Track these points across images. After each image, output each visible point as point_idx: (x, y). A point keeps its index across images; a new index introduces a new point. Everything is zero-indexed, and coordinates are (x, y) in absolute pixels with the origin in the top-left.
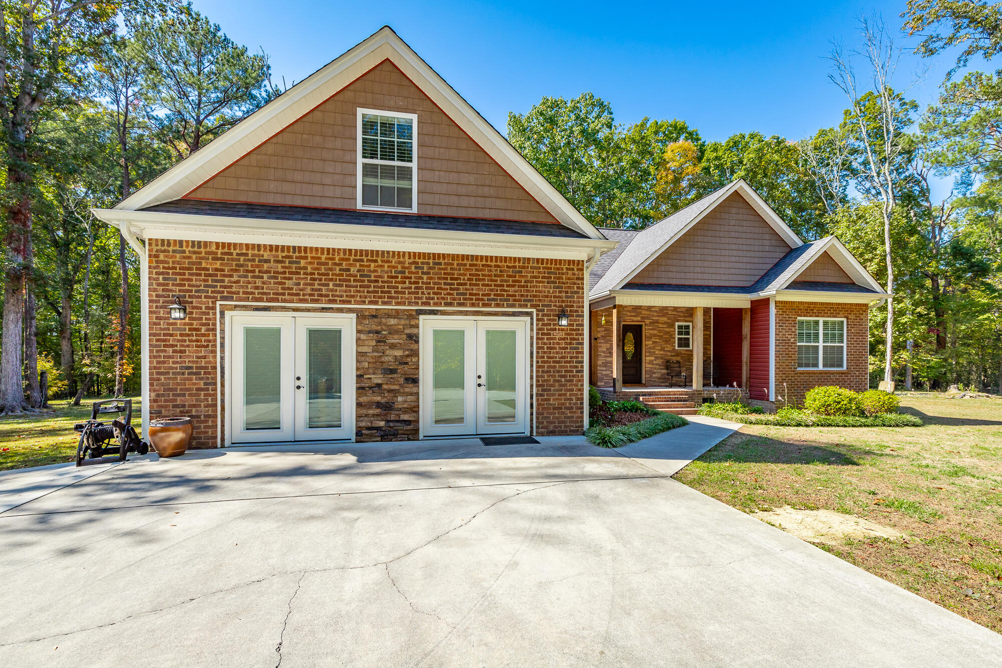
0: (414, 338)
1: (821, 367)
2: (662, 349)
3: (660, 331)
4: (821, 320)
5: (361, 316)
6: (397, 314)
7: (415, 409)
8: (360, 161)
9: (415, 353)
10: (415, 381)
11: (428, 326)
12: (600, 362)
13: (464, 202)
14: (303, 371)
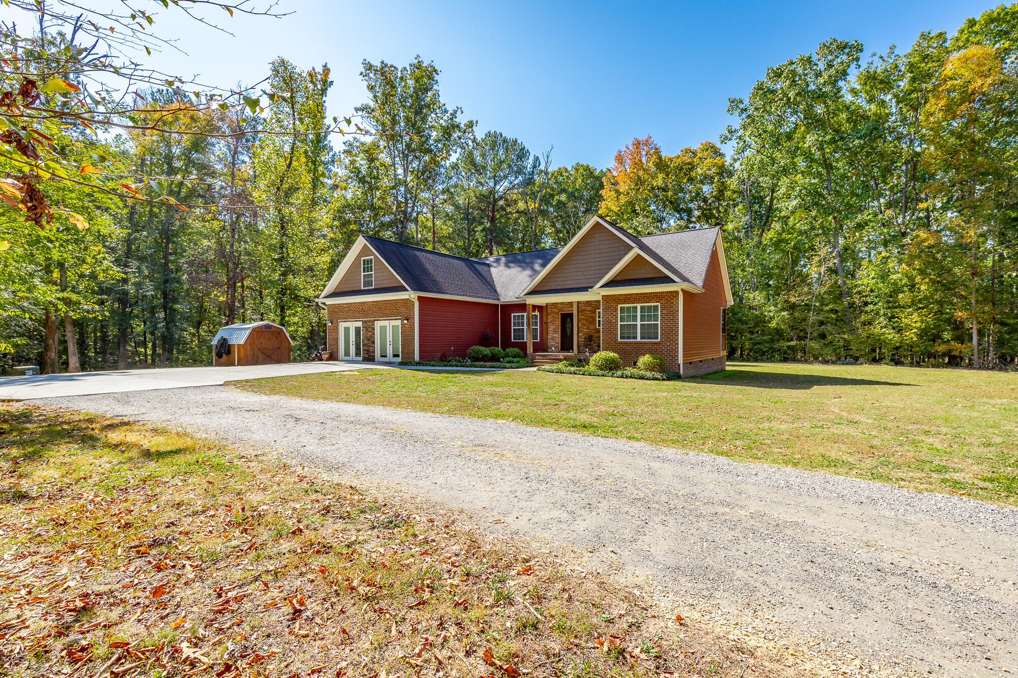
0: (374, 329)
1: (639, 339)
2: (588, 328)
3: (586, 316)
4: (639, 306)
5: (364, 322)
6: (370, 321)
7: (374, 352)
8: (362, 274)
9: (374, 334)
10: (374, 343)
11: (378, 324)
12: (549, 337)
13: (385, 282)
14: (354, 340)
